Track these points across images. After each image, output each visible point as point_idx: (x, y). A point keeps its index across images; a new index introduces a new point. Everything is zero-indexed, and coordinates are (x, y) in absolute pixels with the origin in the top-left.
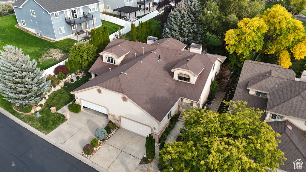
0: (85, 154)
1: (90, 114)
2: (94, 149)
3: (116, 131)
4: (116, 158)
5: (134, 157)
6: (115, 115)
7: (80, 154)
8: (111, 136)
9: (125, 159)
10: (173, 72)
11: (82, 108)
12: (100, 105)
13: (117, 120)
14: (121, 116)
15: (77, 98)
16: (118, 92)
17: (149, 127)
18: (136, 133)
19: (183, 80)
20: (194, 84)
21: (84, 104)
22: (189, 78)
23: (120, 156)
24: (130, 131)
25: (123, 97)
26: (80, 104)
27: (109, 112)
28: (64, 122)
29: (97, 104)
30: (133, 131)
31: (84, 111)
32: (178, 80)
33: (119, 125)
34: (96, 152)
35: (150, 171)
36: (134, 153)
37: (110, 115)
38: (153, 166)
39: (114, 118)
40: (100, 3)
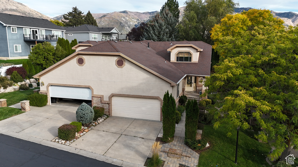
0: (60, 140)
1: (63, 106)
2: (76, 135)
3: (105, 120)
4: (115, 142)
5: (143, 138)
6: (103, 96)
7: (51, 141)
8: (99, 124)
9: (130, 142)
10: (170, 51)
11: (49, 100)
12: (79, 85)
13: (105, 103)
14: (112, 94)
15: (44, 84)
16: (112, 52)
17: (158, 99)
18: (136, 118)
19: (183, 61)
20: (197, 62)
21: (53, 92)
22: (190, 56)
23: (120, 139)
24: (126, 118)
25: (118, 59)
26: (47, 93)
27: (95, 93)
28: (20, 114)
29: (75, 85)
30: (130, 117)
31: (52, 105)
32: (176, 62)
33: (109, 111)
34: (79, 138)
35: (175, 150)
36: (141, 135)
37: (96, 97)
38: (178, 145)
39: (101, 101)
40: (65, 31)
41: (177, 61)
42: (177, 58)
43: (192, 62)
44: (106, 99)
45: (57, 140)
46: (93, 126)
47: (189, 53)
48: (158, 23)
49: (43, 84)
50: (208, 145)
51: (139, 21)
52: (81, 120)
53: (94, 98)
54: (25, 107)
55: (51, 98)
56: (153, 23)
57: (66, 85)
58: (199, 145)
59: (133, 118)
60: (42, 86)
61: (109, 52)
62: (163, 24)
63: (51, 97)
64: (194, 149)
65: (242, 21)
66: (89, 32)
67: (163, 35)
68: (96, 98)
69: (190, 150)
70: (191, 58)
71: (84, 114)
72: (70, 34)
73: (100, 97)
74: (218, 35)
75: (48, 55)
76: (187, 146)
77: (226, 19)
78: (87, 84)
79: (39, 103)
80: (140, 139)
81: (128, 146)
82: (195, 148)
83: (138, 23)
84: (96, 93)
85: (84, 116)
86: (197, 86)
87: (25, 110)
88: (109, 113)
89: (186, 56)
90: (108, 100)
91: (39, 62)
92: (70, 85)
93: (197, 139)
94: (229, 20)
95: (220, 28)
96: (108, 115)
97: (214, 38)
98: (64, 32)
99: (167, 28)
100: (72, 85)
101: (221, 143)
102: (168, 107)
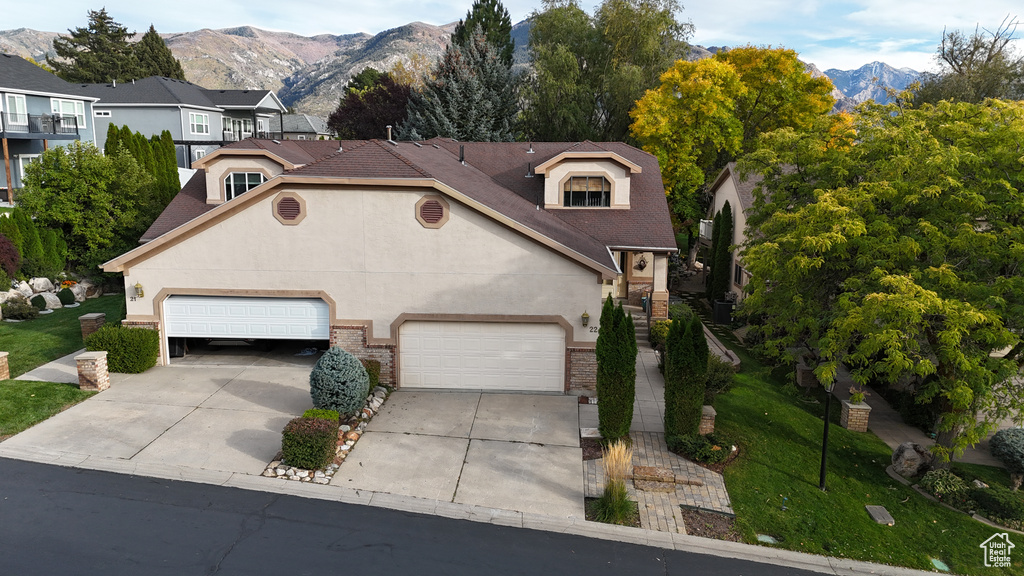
3: (384, 400)
4: (464, 462)
5: (542, 445)
6: (370, 323)
7: (262, 475)
8: (375, 413)
9: (509, 457)
10: (543, 175)
11: (164, 347)
12: (283, 292)
13: (380, 347)
14: (404, 314)
15: (142, 292)
16: (404, 177)
17: (557, 323)
18: (484, 388)
19: (584, 205)
20: (629, 208)
21: (180, 321)
22: (606, 190)
23: (473, 453)
24: (451, 391)
25: (426, 200)
26: (155, 325)
27: (338, 317)
28: (83, 400)
29: (269, 292)
30: (464, 387)
31: (174, 366)
32: (562, 207)
33: (392, 372)
34: (343, 460)
35: (651, 469)
36: (530, 437)
37: (345, 328)
38: (650, 454)
39: (364, 341)
40: (97, 99)
41: (567, 203)
42: (567, 194)
43: (612, 207)
44: (381, 333)
45: (281, 472)
46: (365, 420)
47: (602, 180)
48: (457, 81)
49: (138, 292)
50: (734, 449)
51: (299, 65)
52: (332, 403)
53: (338, 331)
54: (94, 375)
55: (171, 340)
56: (442, 81)
57: (232, 291)
58: (716, 448)
59: (472, 387)
60: (133, 299)
61: (395, 176)
62: (475, 83)
63: (169, 338)
64: (704, 460)
65: (721, 82)
66: (179, 105)
67: (478, 120)
68: (345, 331)
69: (690, 464)
70: (608, 194)
71: (344, 383)
72: (102, 112)
73: (362, 329)
74: (656, 122)
75: (92, 188)
76: (678, 454)
77: (678, 75)
78: (312, 287)
79: (135, 360)
80: (534, 448)
81: (510, 470)
82: (706, 458)
83: (297, 73)
84: (343, 314)
85: (343, 390)
86: (627, 283)
87: (96, 386)
88: (393, 377)
89: (593, 189)
90: (389, 337)
91: (61, 218)
92: (247, 291)
93: (702, 433)
94: (685, 77)
95: (663, 103)
96: (391, 385)
97: (647, 134)
98: (92, 105)
99: (485, 97)
100: (257, 292)
101: (762, 439)
102: (618, 344)
